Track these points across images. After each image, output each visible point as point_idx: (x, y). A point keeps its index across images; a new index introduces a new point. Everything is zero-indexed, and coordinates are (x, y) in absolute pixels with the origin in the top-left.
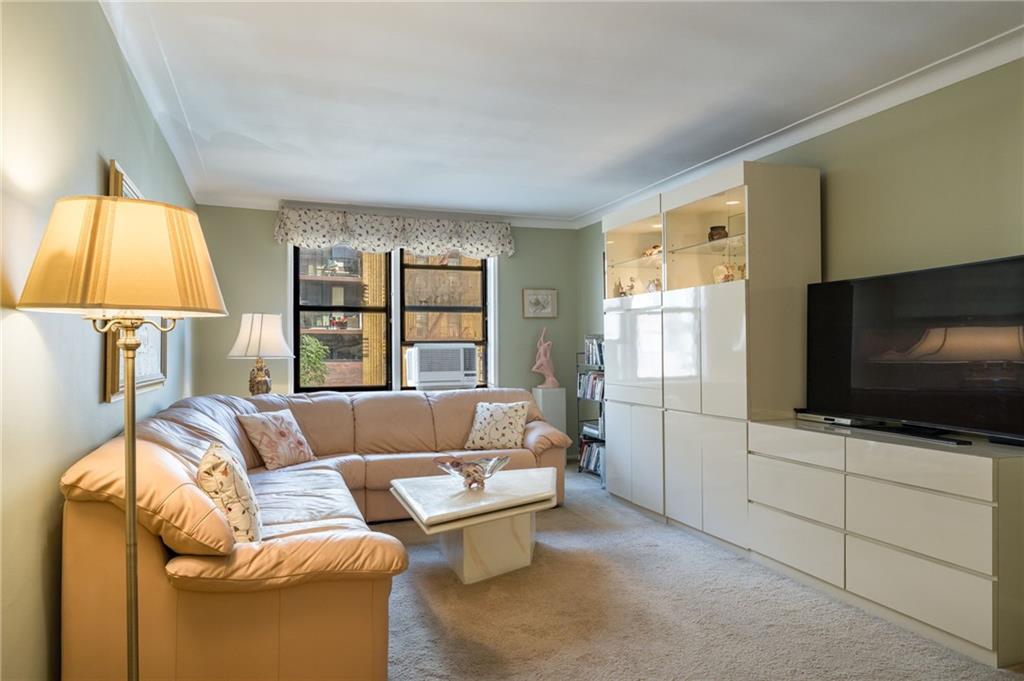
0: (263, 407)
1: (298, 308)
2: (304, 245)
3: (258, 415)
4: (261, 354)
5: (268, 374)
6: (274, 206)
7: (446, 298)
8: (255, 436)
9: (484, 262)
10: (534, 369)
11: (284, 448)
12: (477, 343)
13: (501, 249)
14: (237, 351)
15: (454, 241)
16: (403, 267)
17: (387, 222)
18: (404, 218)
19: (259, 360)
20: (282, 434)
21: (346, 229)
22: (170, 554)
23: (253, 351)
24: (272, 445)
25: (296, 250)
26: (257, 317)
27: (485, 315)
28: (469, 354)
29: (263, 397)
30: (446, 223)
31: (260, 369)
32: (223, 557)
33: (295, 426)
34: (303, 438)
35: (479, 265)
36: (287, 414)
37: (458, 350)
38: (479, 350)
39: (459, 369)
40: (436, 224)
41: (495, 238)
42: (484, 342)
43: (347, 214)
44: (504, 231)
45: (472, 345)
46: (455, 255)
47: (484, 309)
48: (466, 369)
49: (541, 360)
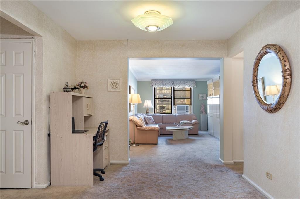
0: (148, 115)
1: (155, 98)
2: (155, 87)
3: (147, 117)
4: (148, 107)
5: (149, 110)
6: (150, 80)
7: (183, 96)
8: (146, 120)
9: (191, 89)
10: (201, 110)
11: (151, 122)
12: (189, 105)
13: (193, 86)
14: (144, 107)
15: (184, 85)
16: (174, 90)
17: (170, 82)
18: (174, 81)
19: (148, 108)
20: (150, 120)
21: (163, 84)
22: (137, 126)
23: (147, 106)
24: (149, 121)
25: (154, 88)
26: (147, 101)
27: (191, 99)
28: (187, 107)
29: (148, 114)
30: (182, 81)
31: (148, 110)
32: (142, 127)
33: (152, 119)
34: (154, 121)
35: (190, 89)
36: (151, 117)
37: (185, 107)
38: (189, 107)
39: (185, 110)
40: (180, 82)
41: (192, 84)
42: (191, 105)
43: (163, 81)
44: (194, 82)
45: (188, 105)
46: (184, 88)
47: (191, 98)
48: (186, 110)
49: (202, 108)
